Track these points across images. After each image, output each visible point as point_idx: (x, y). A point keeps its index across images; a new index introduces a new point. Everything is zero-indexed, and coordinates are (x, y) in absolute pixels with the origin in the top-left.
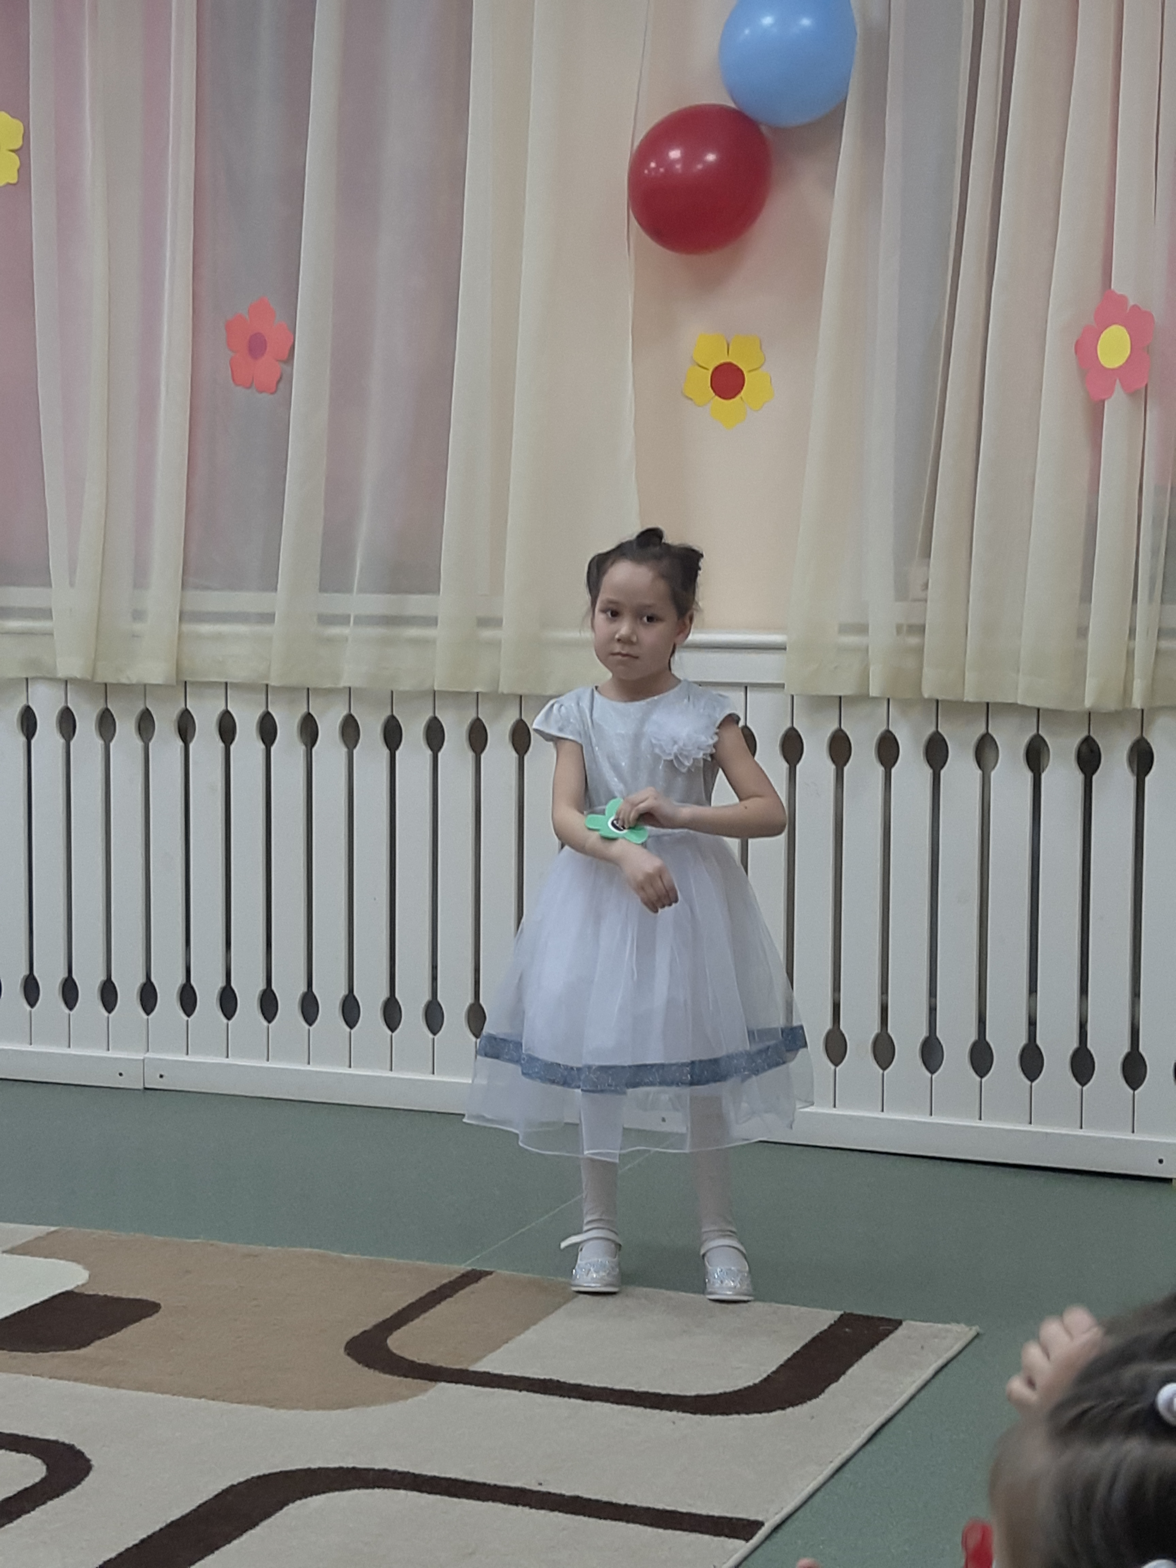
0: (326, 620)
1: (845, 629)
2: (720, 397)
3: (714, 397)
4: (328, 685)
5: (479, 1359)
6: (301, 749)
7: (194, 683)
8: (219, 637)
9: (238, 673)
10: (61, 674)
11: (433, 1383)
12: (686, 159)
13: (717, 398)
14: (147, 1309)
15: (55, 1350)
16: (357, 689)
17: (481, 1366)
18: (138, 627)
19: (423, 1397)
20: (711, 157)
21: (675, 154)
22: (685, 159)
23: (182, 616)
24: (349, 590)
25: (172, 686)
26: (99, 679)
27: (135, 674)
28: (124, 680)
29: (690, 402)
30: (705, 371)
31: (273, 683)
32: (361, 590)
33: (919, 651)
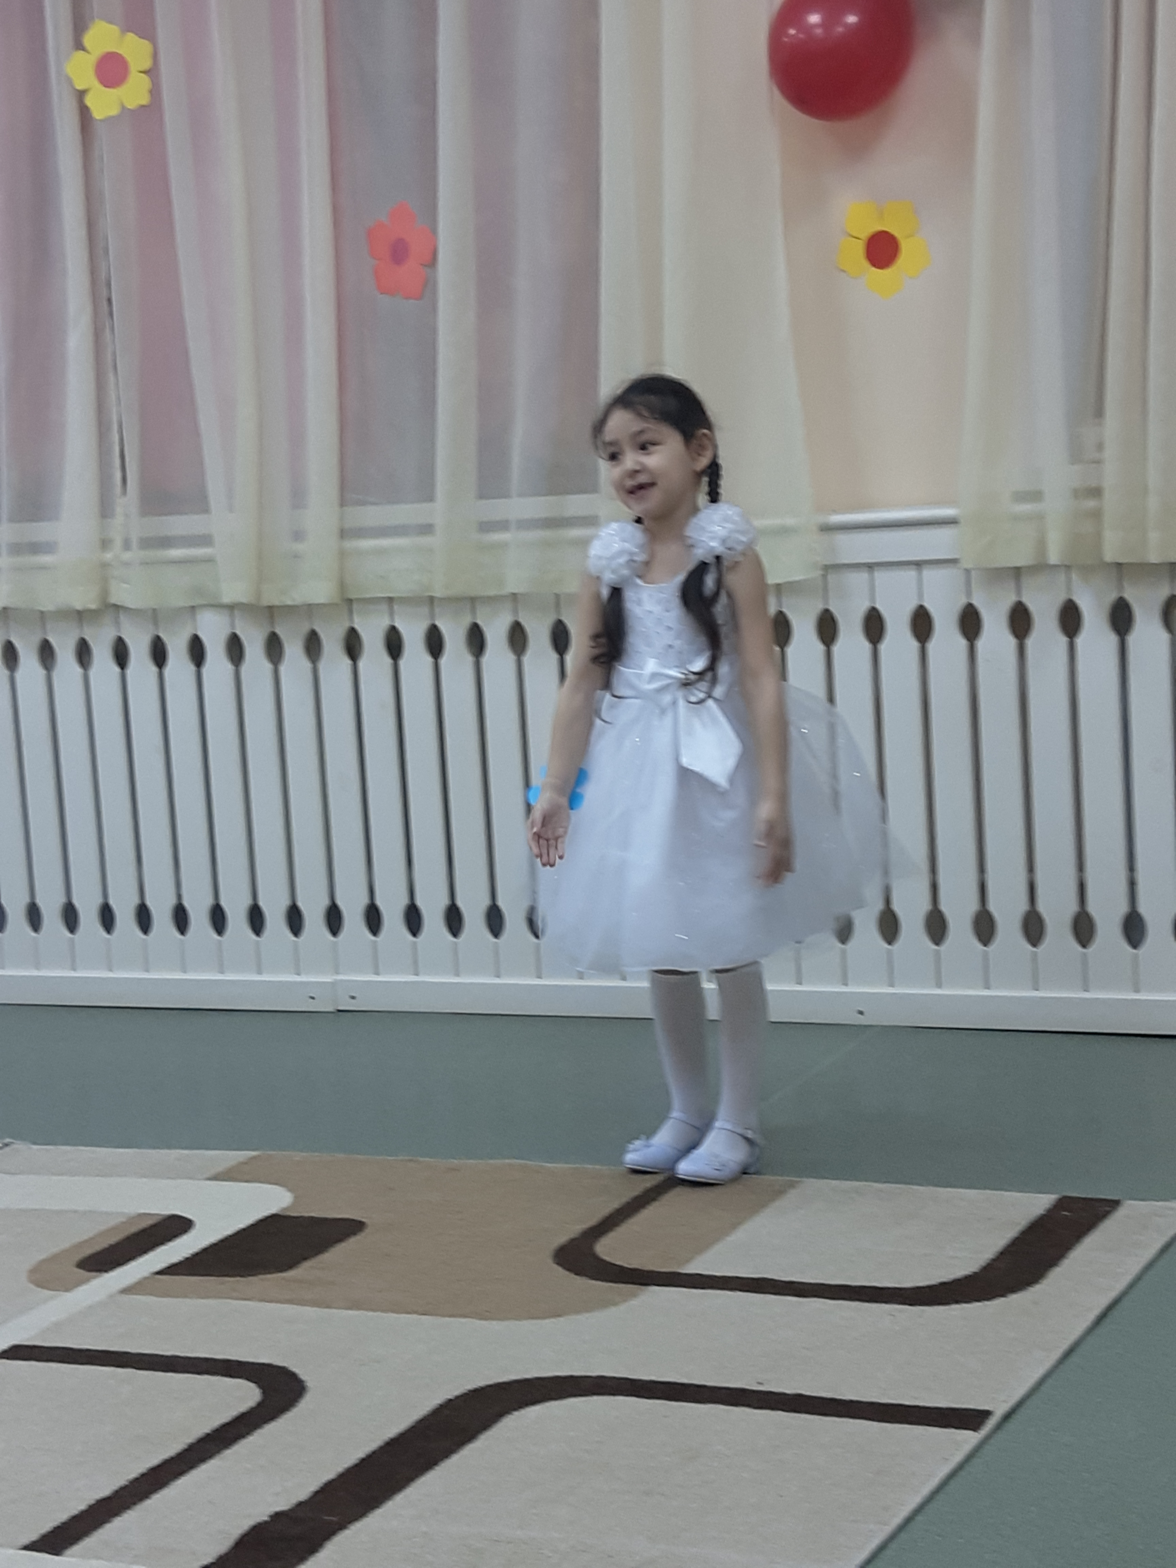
0: (486, 527)
1: (1019, 497)
2: (876, 266)
3: (870, 267)
4: (492, 593)
5: (688, 1261)
6: (469, 659)
7: (359, 600)
8: (381, 552)
9: (401, 587)
10: (226, 600)
11: (643, 1287)
12: (826, 24)
13: (873, 268)
14: (353, 1227)
15: (265, 1273)
16: (522, 594)
17: (692, 1268)
18: (300, 547)
19: (634, 1302)
20: (852, 19)
21: (814, 19)
22: (824, 25)
23: (343, 534)
24: (506, 495)
25: (336, 604)
26: (265, 602)
27: (299, 595)
28: (289, 603)
29: (844, 275)
30: (859, 241)
31: (438, 594)
32: (521, 495)
33: (1096, 515)
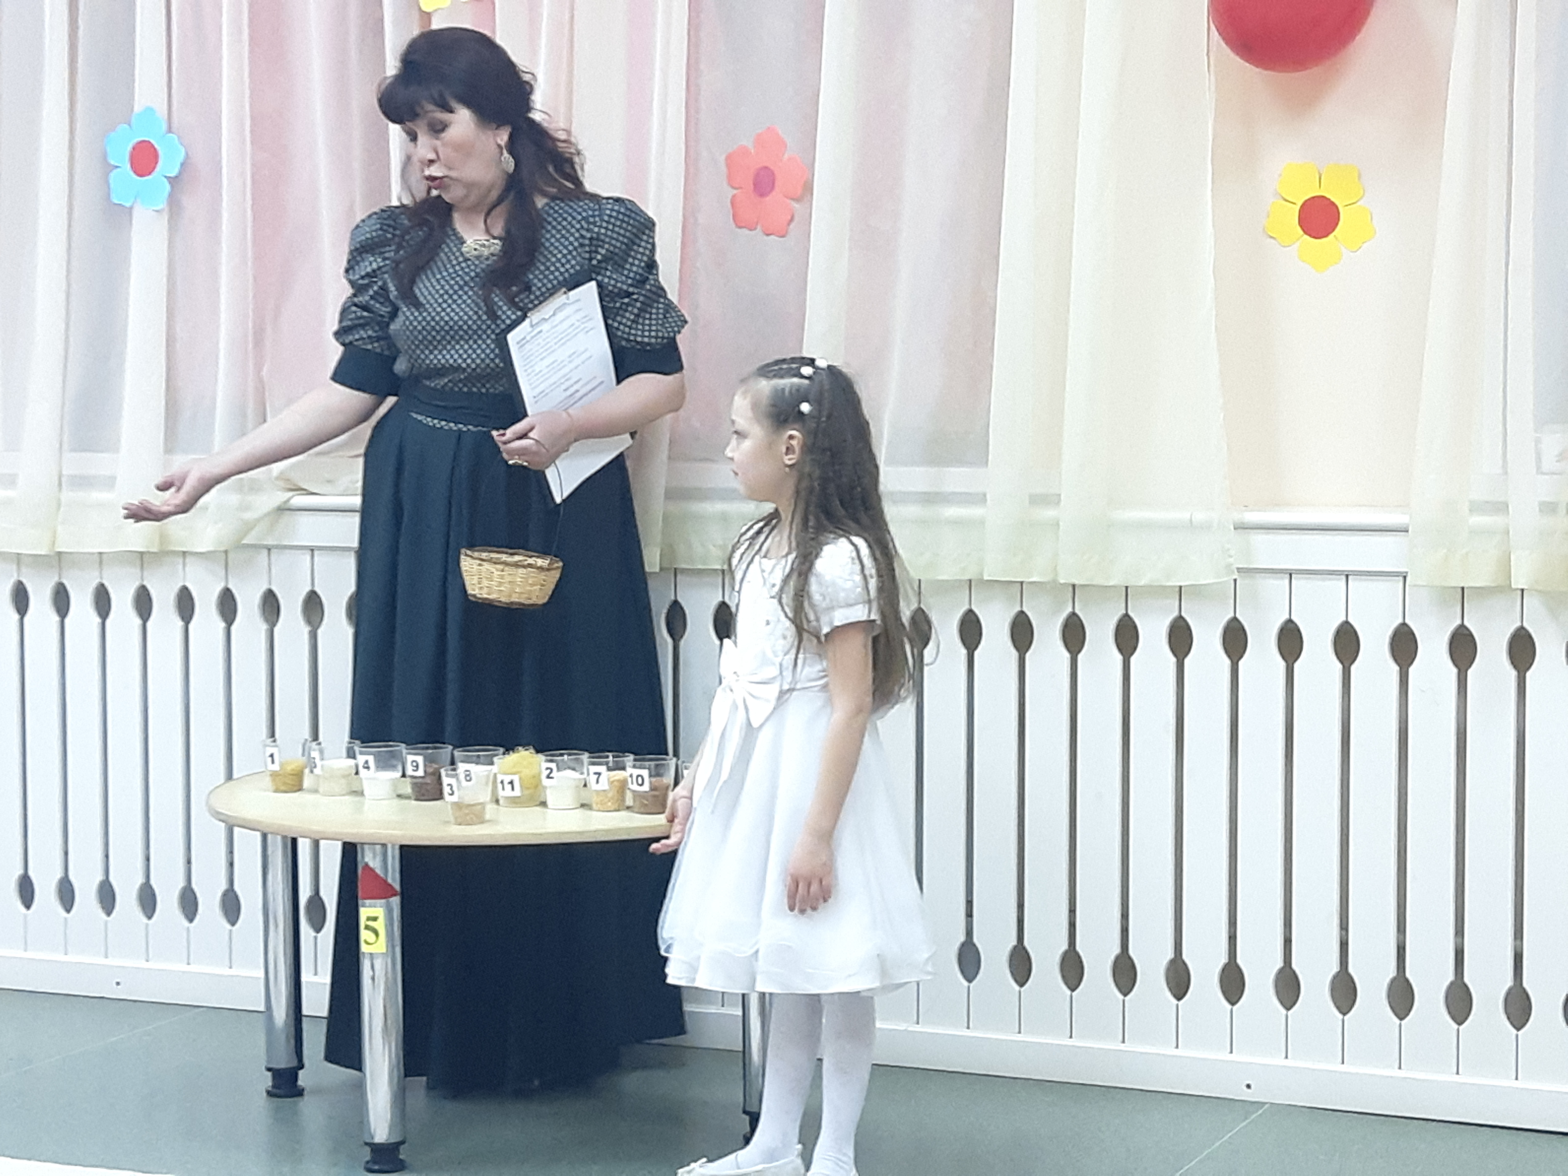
1: (1476, 508)
2: (1310, 235)
3: (1302, 236)
13: (1306, 237)
29: (1272, 241)
30: (1294, 206)
